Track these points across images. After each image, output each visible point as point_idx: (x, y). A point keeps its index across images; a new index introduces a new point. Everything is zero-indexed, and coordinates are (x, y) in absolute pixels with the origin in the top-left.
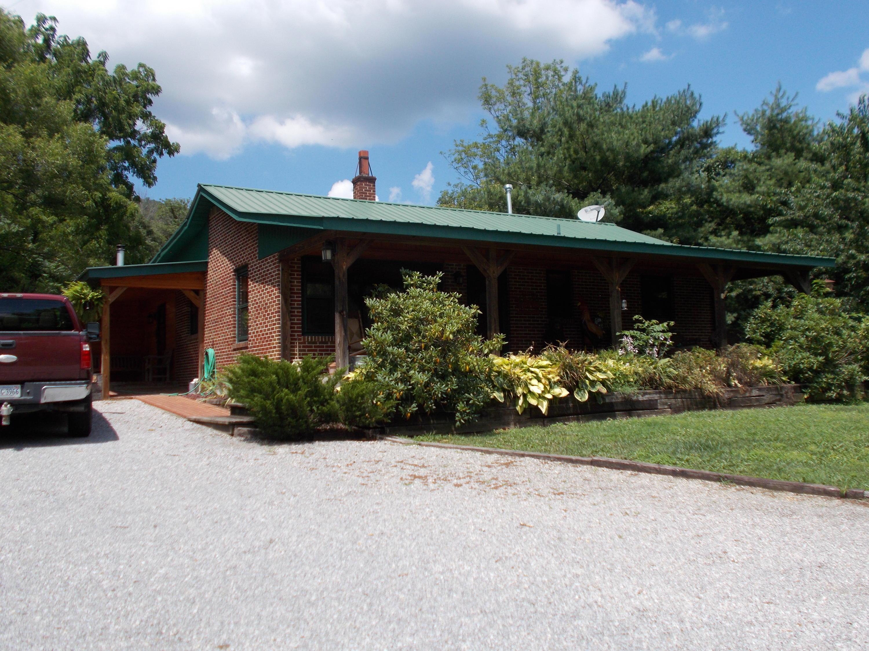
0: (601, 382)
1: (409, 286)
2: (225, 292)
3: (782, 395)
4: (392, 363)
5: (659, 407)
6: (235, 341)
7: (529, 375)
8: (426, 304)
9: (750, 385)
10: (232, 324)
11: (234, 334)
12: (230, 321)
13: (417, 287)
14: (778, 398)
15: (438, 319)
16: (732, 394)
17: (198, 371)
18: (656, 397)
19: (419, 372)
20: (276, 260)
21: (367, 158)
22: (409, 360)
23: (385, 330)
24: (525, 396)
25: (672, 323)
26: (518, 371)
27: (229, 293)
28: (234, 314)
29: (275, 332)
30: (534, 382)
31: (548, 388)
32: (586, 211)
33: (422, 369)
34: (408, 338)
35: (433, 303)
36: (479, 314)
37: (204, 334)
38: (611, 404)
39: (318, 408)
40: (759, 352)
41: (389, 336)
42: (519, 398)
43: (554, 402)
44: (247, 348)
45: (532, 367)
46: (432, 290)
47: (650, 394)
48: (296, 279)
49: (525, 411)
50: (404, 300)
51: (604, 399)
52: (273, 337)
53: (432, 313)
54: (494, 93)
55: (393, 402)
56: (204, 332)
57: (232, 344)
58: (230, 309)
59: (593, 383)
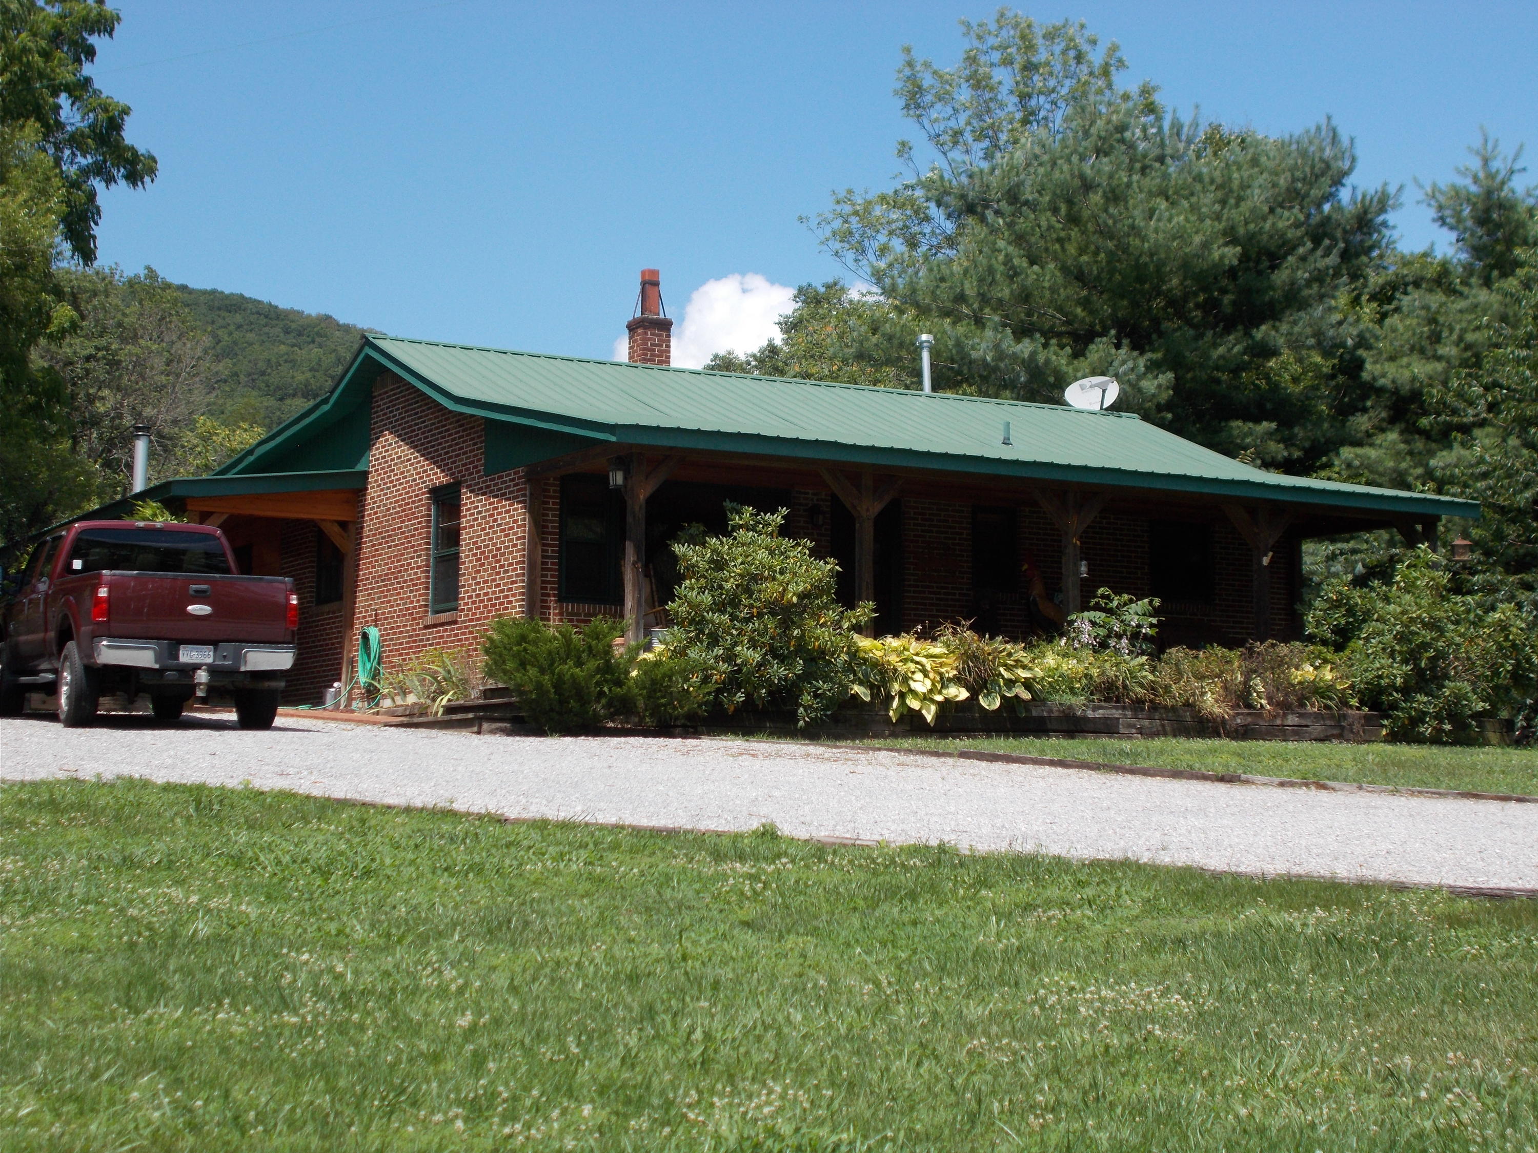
0: (1023, 684)
1: (736, 528)
2: (407, 526)
3: (1342, 728)
4: (710, 635)
5: (1122, 731)
6: (427, 612)
7: (912, 666)
8: (763, 555)
9: (1285, 707)
10: (421, 584)
11: (427, 600)
12: (419, 578)
13: (748, 530)
14: (1335, 732)
15: (778, 576)
16: (1249, 719)
17: (341, 669)
18: (1116, 713)
19: (748, 648)
20: (519, 478)
21: (656, 284)
22: (735, 632)
23: (702, 590)
24: (902, 696)
25: (1157, 602)
26: (893, 658)
27: (416, 529)
28: (427, 566)
29: (514, 595)
30: (919, 676)
31: (939, 686)
32: (1082, 388)
33: (753, 644)
34: (734, 602)
35: (772, 553)
36: (838, 572)
37: (355, 603)
38: (1042, 719)
39: (610, 690)
40: (1318, 657)
41: (707, 598)
42: (893, 698)
43: (946, 706)
44: (455, 622)
45: (917, 654)
46: (771, 534)
47: (1106, 708)
48: (551, 509)
49: (901, 718)
50: (730, 548)
51: (1028, 710)
52: (510, 602)
53: (770, 568)
54: (927, 81)
55: (711, 687)
56: (356, 597)
57: (420, 618)
58: (419, 556)
59: (1010, 683)
